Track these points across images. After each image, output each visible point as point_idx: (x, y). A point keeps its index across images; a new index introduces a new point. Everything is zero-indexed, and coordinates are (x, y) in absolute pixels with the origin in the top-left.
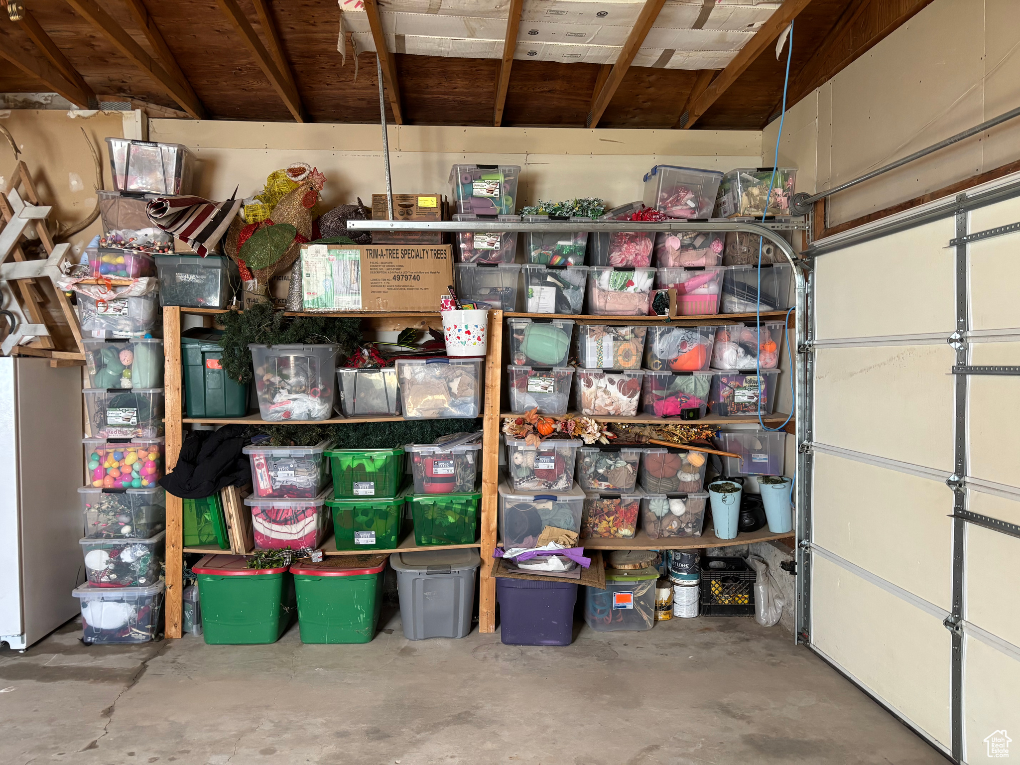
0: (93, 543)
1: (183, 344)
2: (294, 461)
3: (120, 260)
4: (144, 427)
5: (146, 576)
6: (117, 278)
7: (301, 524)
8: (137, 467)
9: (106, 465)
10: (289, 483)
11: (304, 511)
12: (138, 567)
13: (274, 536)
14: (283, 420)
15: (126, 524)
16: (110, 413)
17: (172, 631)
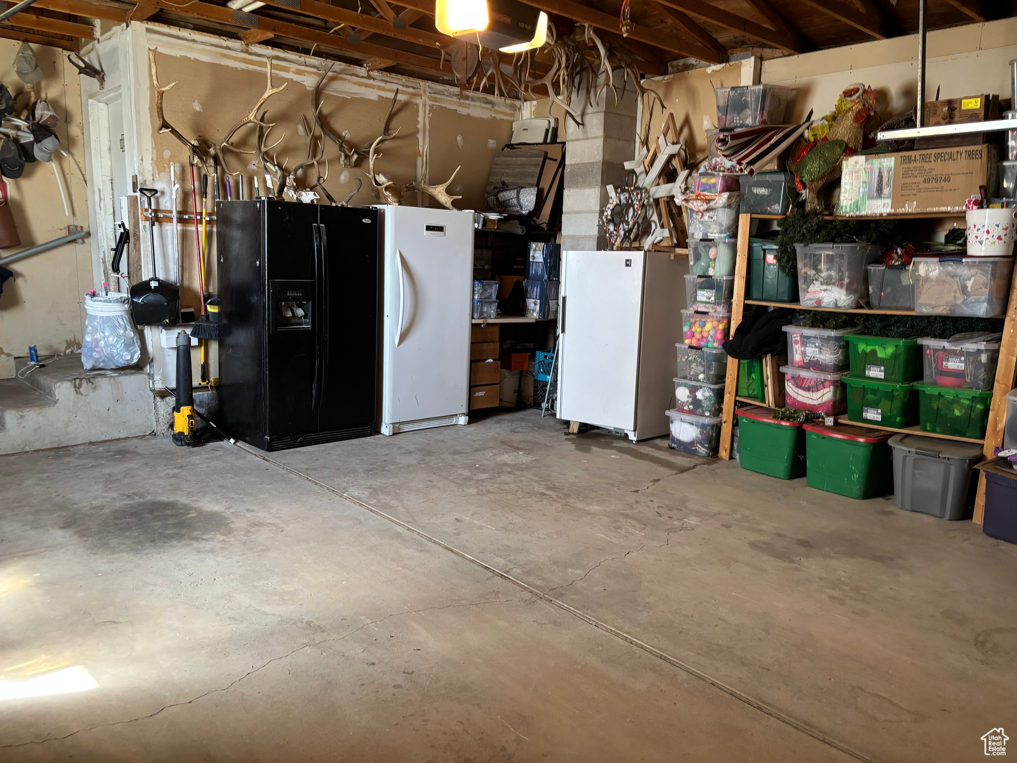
0: (681, 382)
1: (750, 243)
2: (819, 341)
3: (713, 181)
4: (719, 304)
5: (710, 411)
6: (709, 194)
7: (820, 393)
8: (712, 333)
9: (694, 329)
10: (816, 359)
11: (823, 383)
12: (706, 404)
13: (800, 399)
14: (815, 307)
15: (702, 372)
16: (700, 293)
17: (724, 454)
